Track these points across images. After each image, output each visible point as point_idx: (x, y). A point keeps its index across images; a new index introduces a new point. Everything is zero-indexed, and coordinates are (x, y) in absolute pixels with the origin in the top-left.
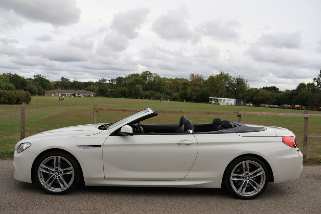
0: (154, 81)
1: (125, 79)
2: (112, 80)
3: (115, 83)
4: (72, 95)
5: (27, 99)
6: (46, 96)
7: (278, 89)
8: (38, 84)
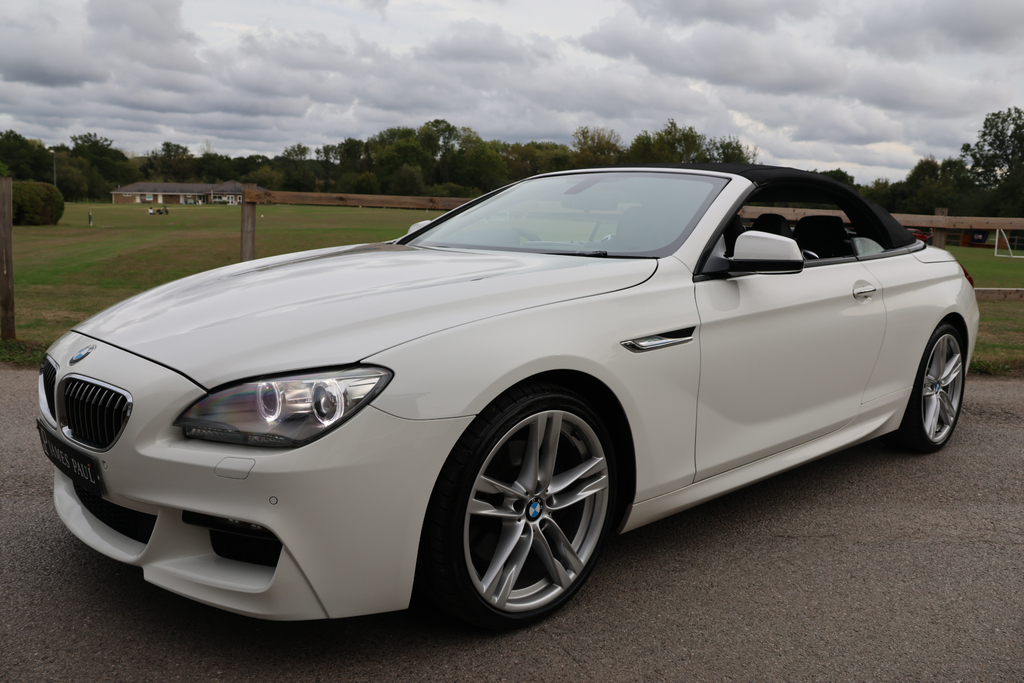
0: (460, 151)
1: (370, 145)
2: (327, 150)
3: (336, 158)
4: (200, 197)
5: (49, 208)
6: (116, 203)
7: (852, 179)
8: (86, 162)
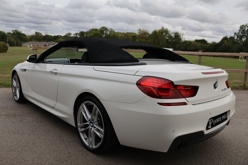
0: (109, 34)
1: (87, 33)
2: (76, 34)
3: (78, 36)
4: (44, 46)
5: (4, 48)
6: (23, 47)
7: (207, 41)
8: (16, 37)
